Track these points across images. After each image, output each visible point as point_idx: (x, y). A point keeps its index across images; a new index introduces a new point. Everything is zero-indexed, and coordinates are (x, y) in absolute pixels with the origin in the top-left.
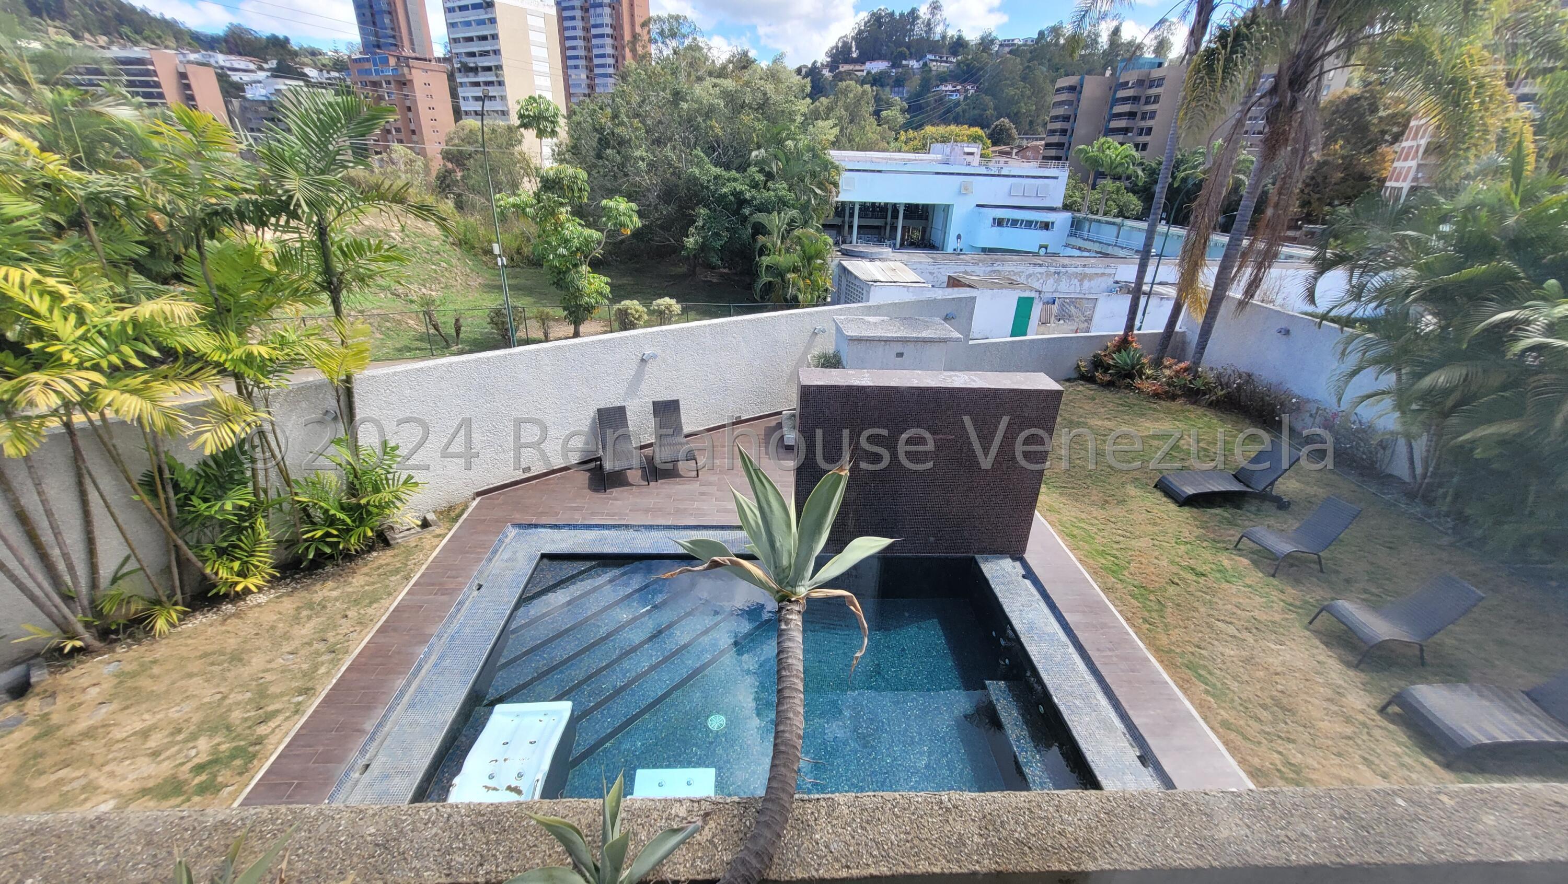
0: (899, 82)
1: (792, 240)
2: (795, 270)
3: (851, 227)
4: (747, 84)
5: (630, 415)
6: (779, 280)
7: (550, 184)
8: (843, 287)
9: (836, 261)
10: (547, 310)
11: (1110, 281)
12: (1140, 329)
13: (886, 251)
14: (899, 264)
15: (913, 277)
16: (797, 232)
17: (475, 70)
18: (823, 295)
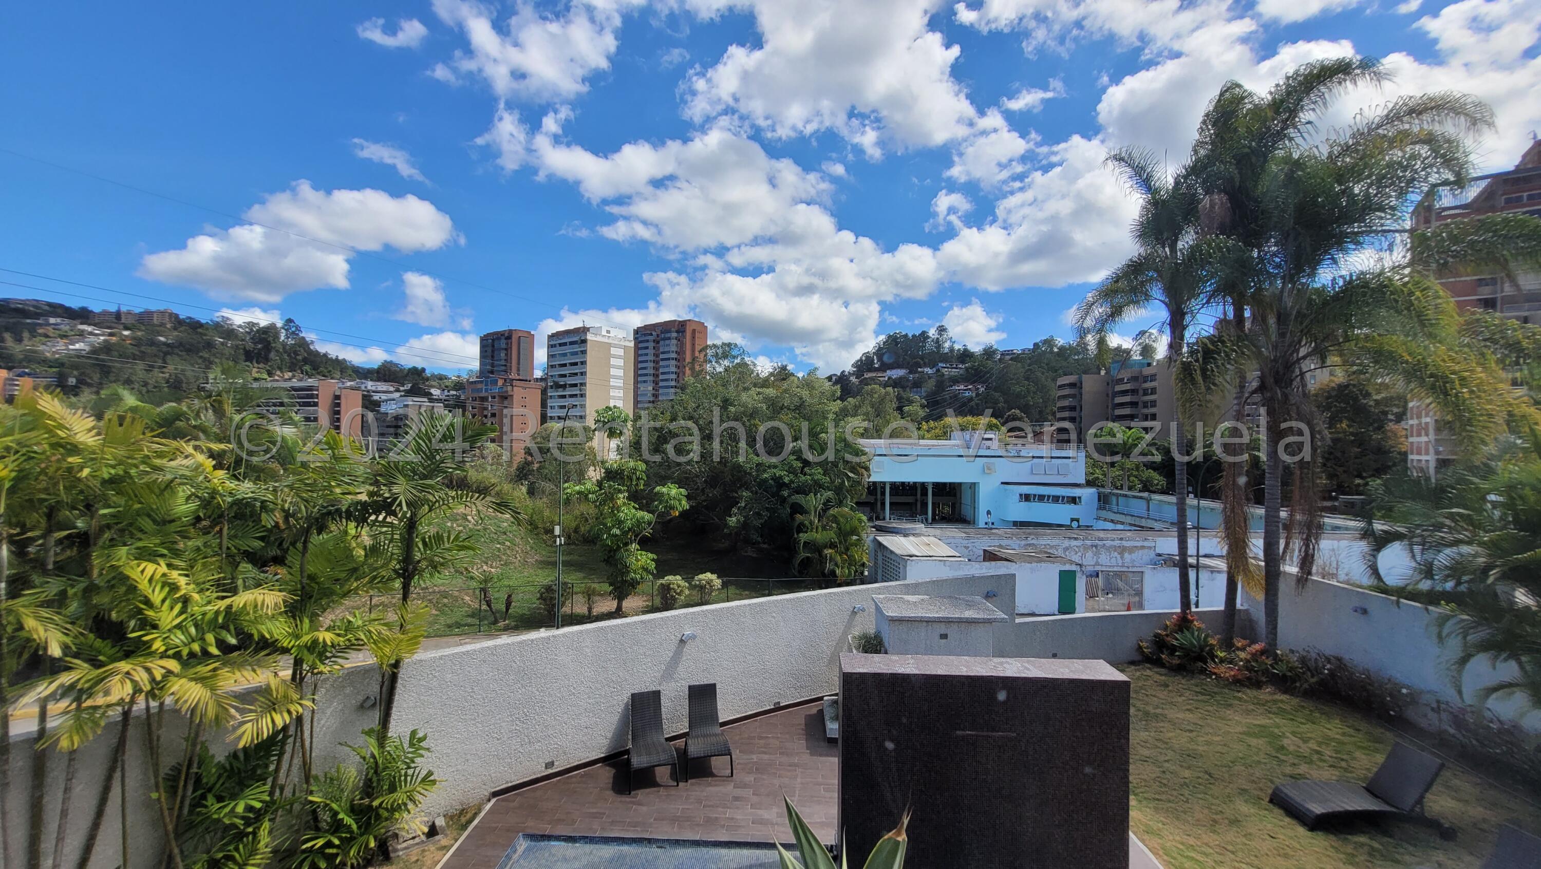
0: (917, 385)
1: (828, 518)
2: (832, 545)
3: (883, 504)
4: (786, 391)
5: (664, 701)
6: (816, 556)
7: (612, 475)
8: (880, 562)
9: (871, 537)
10: (593, 585)
11: (1152, 554)
12: (1197, 606)
13: (920, 527)
14: (932, 539)
15: (948, 551)
16: (831, 512)
17: (564, 387)
18: (860, 569)
